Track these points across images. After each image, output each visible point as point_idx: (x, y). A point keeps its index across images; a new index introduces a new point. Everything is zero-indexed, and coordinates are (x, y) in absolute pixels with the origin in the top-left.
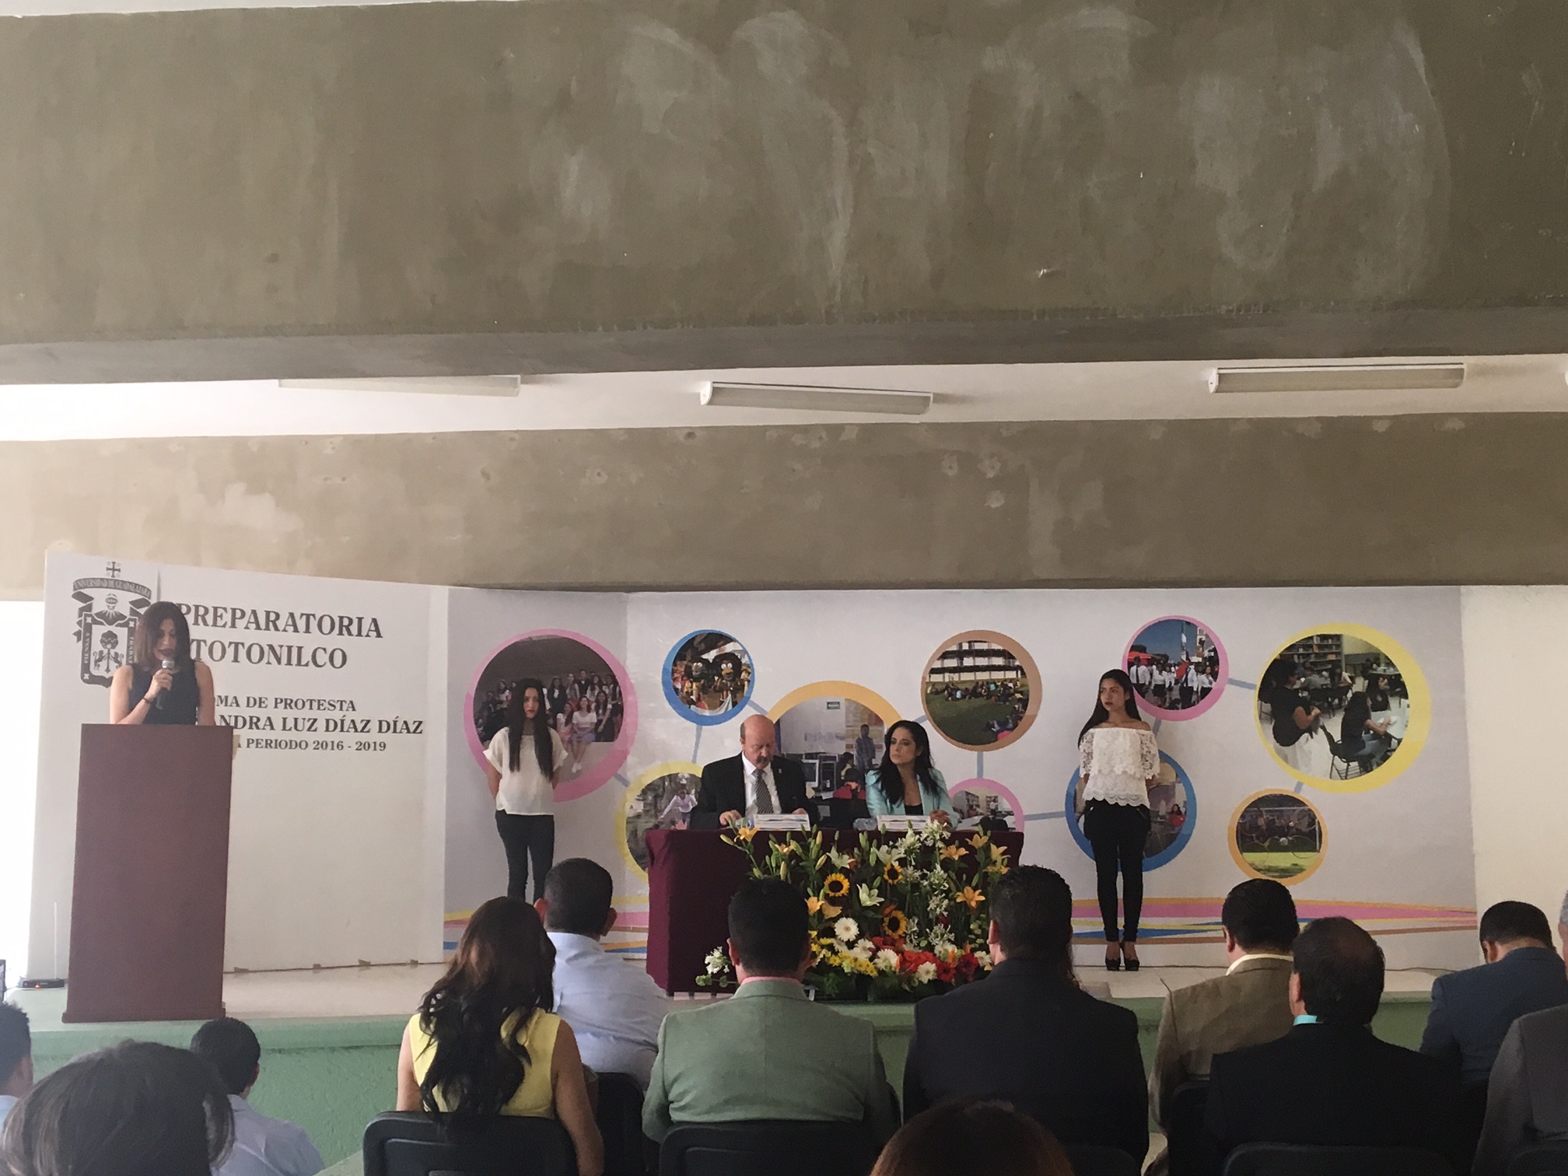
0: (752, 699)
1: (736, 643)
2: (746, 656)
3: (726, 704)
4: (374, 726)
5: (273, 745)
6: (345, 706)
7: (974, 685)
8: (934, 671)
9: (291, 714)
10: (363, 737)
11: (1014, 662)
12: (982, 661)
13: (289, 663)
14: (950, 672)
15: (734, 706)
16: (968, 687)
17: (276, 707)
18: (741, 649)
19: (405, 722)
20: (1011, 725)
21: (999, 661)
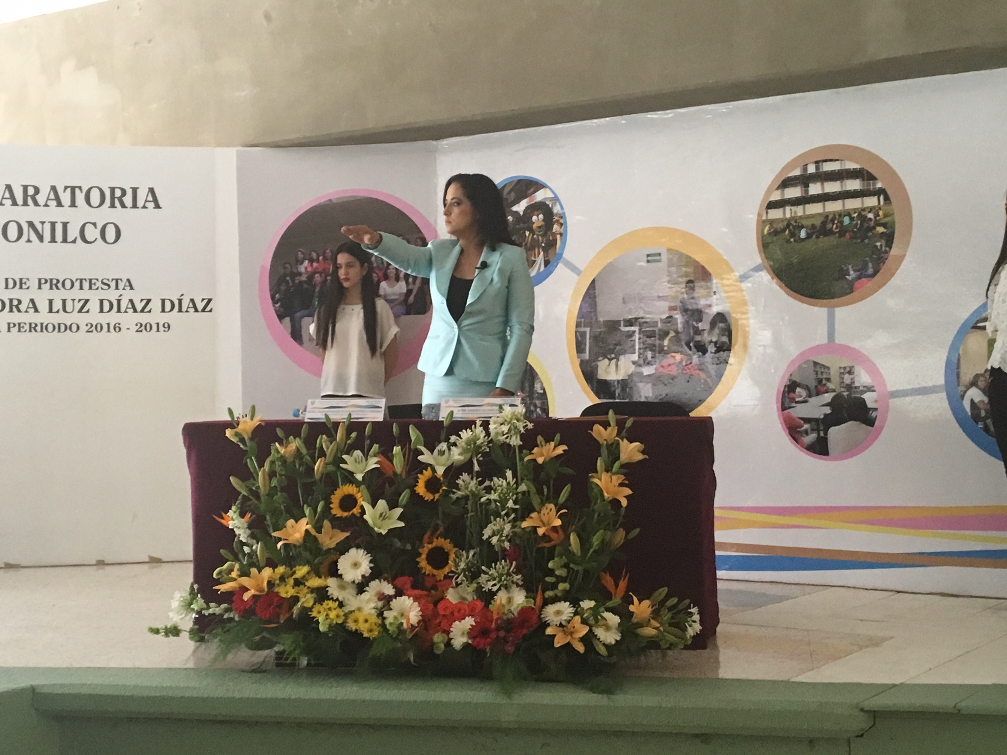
0: (564, 255)
1: (548, 190)
2: (558, 204)
3: (539, 263)
4: (156, 305)
5: (38, 328)
6: (121, 285)
7: (822, 219)
8: (772, 205)
9: (58, 296)
10: (143, 318)
11: (874, 184)
12: (832, 187)
13: (53, 240)
14: (793, 205)
15: (546, 265)
16: (815, 223)
17: (40, 288)
18: (553, 196)
19: (192, 300)
20: (870, 271)
21: (854, 185)
